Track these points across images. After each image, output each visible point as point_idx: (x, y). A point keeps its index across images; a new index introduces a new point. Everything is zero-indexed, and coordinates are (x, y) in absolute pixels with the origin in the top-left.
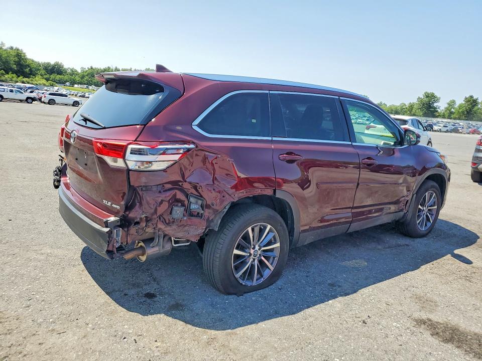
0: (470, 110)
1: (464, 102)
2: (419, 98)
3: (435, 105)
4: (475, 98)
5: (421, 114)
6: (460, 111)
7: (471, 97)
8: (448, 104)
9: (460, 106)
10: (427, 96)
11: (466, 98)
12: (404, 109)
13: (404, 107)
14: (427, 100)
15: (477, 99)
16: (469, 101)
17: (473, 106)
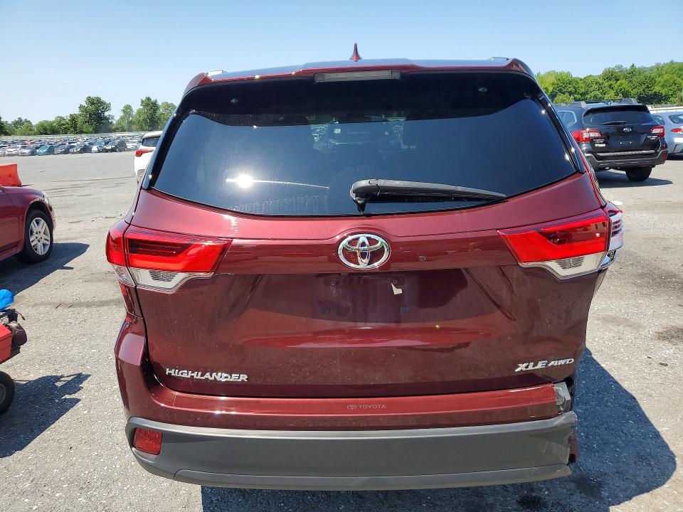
0: (153, 117)
1: (142, 107)
2: (81, 107)
3: (106, 114)
4: (153, 99)
5: (91, 130)
6: (141, 119)
7: (149, 99)
8: (124, 111)
9: (139, 112)
10: (92, 101)
11: (142, 101)
12: (64, 125)
13: (64, 122)
14: (93, 108)
15: (156, 101)
16: (148, 105)
17: (155, 111)
